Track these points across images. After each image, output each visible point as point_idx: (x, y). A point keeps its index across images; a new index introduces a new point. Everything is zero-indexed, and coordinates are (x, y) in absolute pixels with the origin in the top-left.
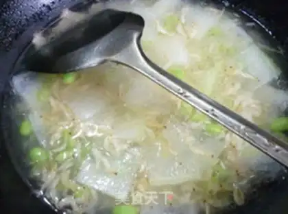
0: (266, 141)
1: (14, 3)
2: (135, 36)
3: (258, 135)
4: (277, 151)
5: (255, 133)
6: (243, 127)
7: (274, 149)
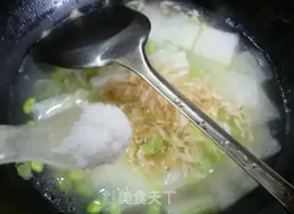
0: (246, 157)
3: (239, 151)
4: (254, 167)
5: (238, 149)
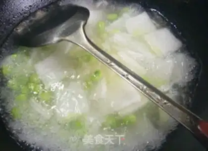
0: (159, 97)
1: (5, 6)
2: (82, 23)
3: (154, 93)
4: (165, 103)
6: (145, 87)
7: (163, 102)
